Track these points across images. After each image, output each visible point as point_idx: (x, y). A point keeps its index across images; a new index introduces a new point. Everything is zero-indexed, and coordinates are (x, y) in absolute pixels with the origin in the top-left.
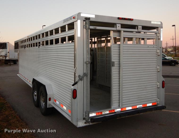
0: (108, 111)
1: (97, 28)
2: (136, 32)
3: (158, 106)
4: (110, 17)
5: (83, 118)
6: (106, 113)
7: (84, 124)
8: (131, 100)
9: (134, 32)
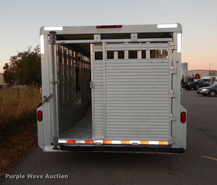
0: (83, 140)
1: (65, 43)
2: (129, 43)
3: (173, 147)
4: (84, 27)
5: (50, 143)
6: (81, 142)
7: (52, 149)
8: (120, 132)
9: (125, 43)
